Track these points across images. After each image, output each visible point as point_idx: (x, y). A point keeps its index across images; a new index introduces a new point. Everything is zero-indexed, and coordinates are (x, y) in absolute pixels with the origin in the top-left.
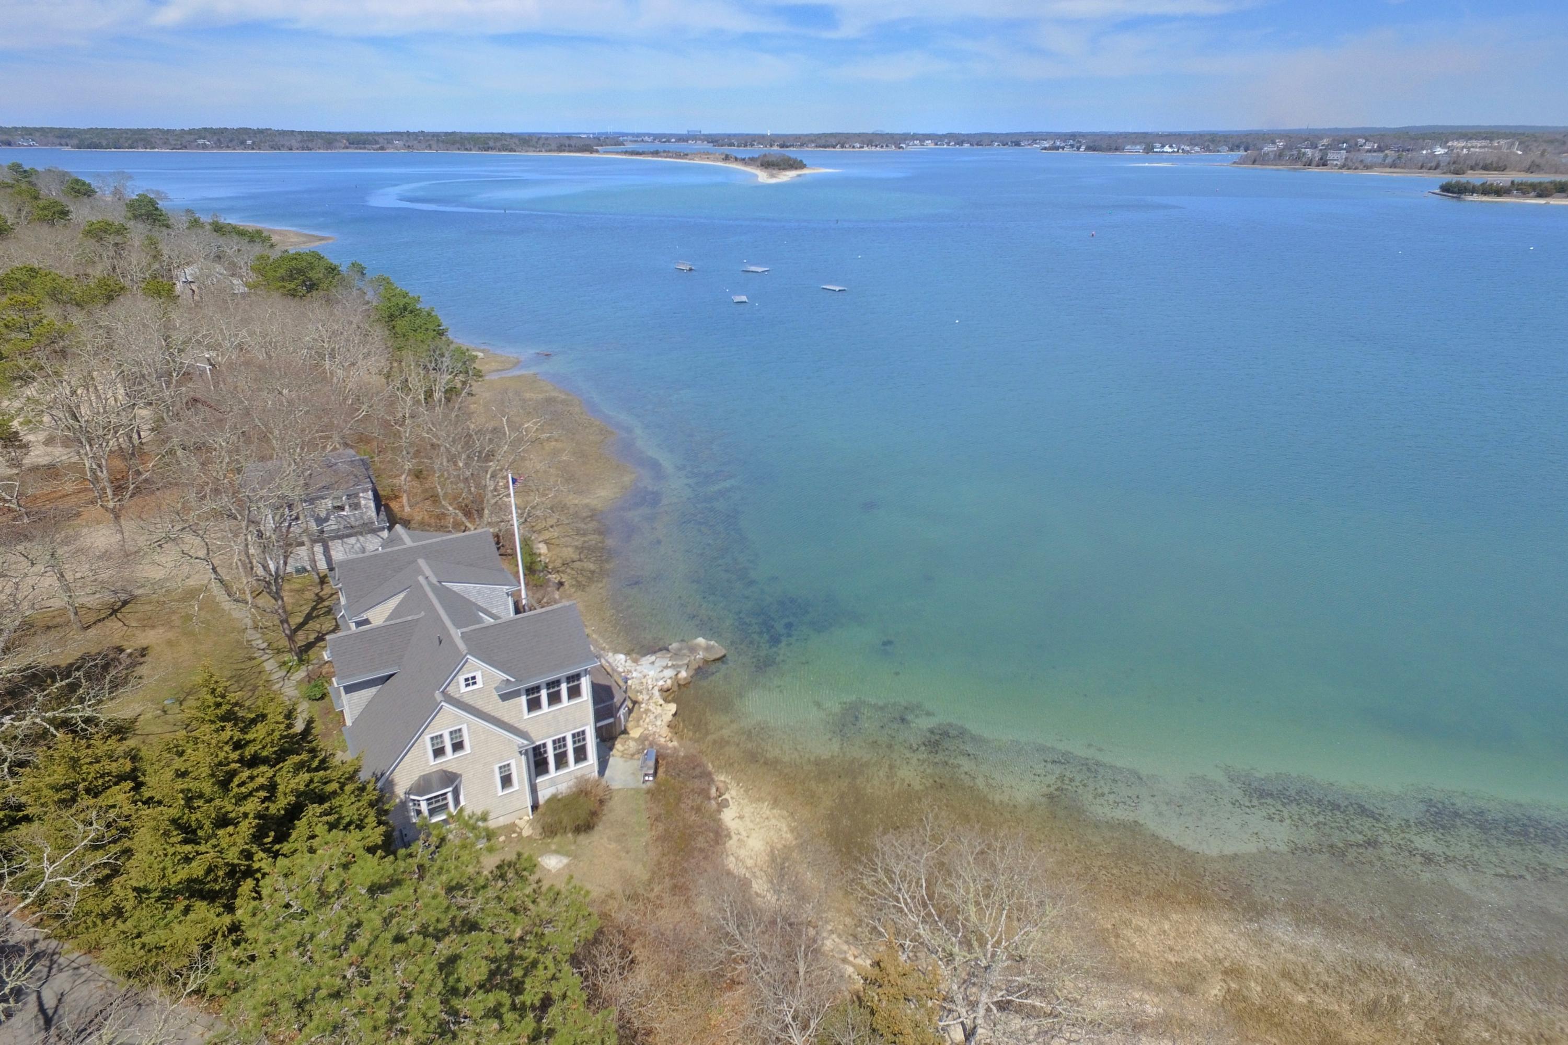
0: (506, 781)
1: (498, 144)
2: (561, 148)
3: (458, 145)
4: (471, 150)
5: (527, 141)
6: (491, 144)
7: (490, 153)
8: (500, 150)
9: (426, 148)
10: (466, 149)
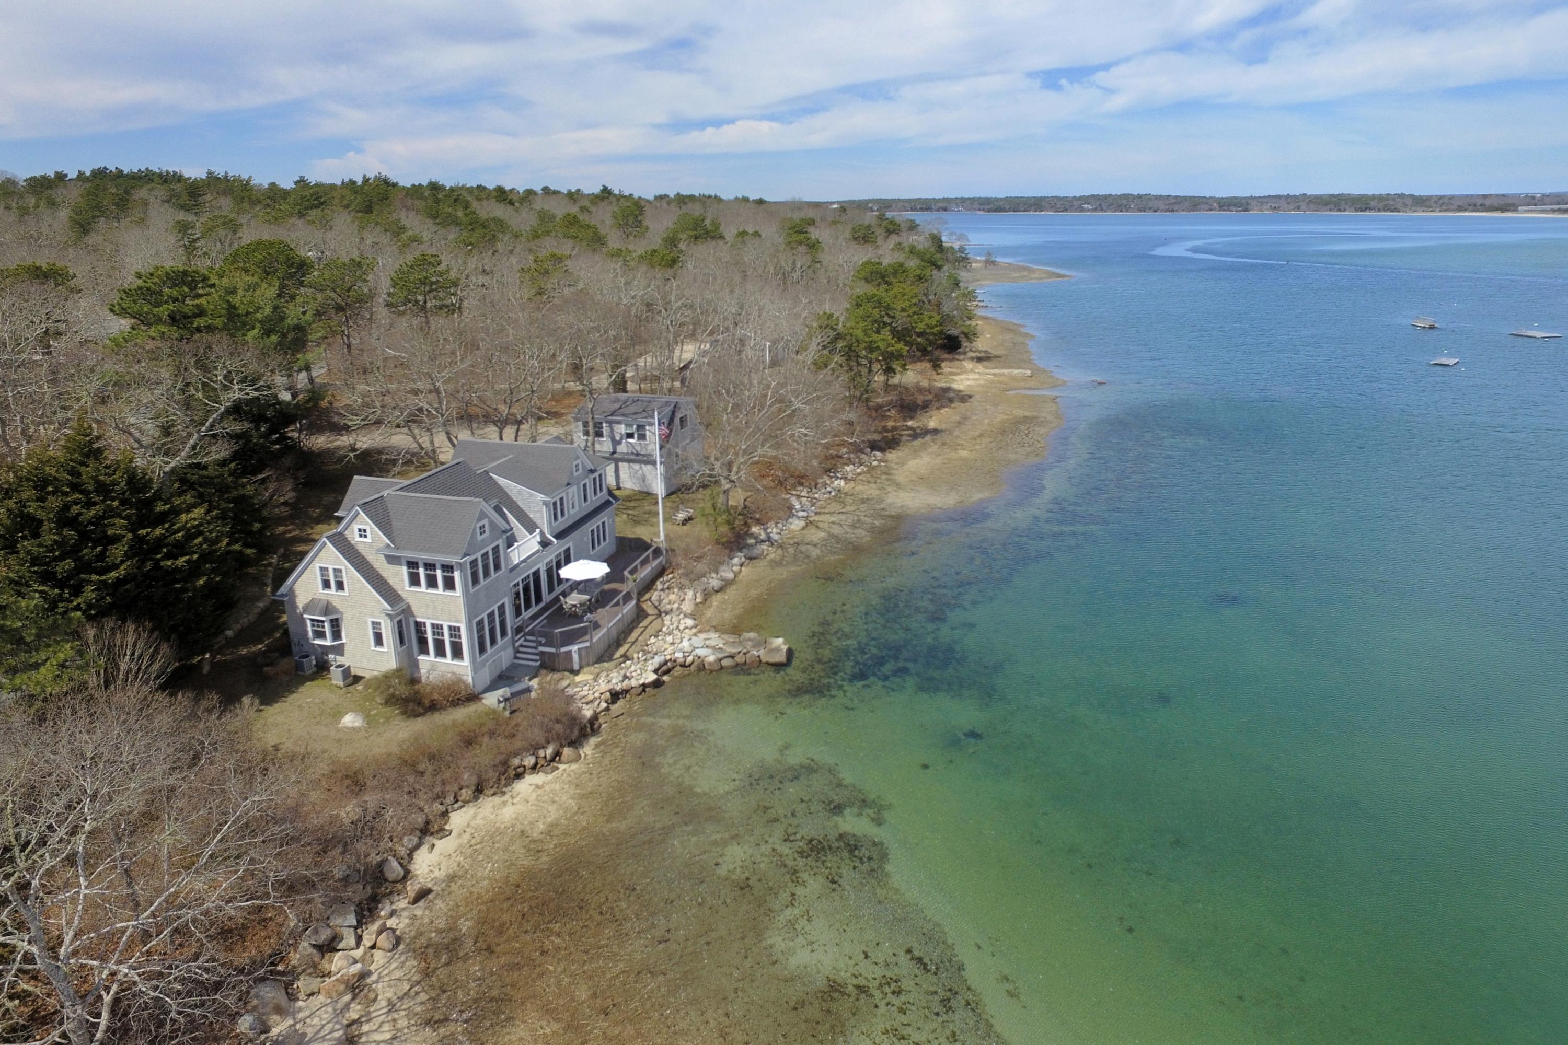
0: (378, 639)
1: (1381, 205)
2: (1460, 209)
3: (1332, 206)
4: (1345, 210)
5: (1421, 202)
6: (1373, 204)
7: (1367, 213)
8: (1379, 210)
9: (1293, 210)
10: (1340, 210)
